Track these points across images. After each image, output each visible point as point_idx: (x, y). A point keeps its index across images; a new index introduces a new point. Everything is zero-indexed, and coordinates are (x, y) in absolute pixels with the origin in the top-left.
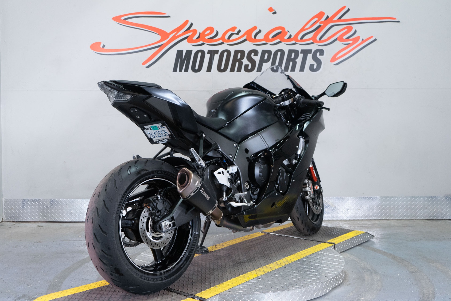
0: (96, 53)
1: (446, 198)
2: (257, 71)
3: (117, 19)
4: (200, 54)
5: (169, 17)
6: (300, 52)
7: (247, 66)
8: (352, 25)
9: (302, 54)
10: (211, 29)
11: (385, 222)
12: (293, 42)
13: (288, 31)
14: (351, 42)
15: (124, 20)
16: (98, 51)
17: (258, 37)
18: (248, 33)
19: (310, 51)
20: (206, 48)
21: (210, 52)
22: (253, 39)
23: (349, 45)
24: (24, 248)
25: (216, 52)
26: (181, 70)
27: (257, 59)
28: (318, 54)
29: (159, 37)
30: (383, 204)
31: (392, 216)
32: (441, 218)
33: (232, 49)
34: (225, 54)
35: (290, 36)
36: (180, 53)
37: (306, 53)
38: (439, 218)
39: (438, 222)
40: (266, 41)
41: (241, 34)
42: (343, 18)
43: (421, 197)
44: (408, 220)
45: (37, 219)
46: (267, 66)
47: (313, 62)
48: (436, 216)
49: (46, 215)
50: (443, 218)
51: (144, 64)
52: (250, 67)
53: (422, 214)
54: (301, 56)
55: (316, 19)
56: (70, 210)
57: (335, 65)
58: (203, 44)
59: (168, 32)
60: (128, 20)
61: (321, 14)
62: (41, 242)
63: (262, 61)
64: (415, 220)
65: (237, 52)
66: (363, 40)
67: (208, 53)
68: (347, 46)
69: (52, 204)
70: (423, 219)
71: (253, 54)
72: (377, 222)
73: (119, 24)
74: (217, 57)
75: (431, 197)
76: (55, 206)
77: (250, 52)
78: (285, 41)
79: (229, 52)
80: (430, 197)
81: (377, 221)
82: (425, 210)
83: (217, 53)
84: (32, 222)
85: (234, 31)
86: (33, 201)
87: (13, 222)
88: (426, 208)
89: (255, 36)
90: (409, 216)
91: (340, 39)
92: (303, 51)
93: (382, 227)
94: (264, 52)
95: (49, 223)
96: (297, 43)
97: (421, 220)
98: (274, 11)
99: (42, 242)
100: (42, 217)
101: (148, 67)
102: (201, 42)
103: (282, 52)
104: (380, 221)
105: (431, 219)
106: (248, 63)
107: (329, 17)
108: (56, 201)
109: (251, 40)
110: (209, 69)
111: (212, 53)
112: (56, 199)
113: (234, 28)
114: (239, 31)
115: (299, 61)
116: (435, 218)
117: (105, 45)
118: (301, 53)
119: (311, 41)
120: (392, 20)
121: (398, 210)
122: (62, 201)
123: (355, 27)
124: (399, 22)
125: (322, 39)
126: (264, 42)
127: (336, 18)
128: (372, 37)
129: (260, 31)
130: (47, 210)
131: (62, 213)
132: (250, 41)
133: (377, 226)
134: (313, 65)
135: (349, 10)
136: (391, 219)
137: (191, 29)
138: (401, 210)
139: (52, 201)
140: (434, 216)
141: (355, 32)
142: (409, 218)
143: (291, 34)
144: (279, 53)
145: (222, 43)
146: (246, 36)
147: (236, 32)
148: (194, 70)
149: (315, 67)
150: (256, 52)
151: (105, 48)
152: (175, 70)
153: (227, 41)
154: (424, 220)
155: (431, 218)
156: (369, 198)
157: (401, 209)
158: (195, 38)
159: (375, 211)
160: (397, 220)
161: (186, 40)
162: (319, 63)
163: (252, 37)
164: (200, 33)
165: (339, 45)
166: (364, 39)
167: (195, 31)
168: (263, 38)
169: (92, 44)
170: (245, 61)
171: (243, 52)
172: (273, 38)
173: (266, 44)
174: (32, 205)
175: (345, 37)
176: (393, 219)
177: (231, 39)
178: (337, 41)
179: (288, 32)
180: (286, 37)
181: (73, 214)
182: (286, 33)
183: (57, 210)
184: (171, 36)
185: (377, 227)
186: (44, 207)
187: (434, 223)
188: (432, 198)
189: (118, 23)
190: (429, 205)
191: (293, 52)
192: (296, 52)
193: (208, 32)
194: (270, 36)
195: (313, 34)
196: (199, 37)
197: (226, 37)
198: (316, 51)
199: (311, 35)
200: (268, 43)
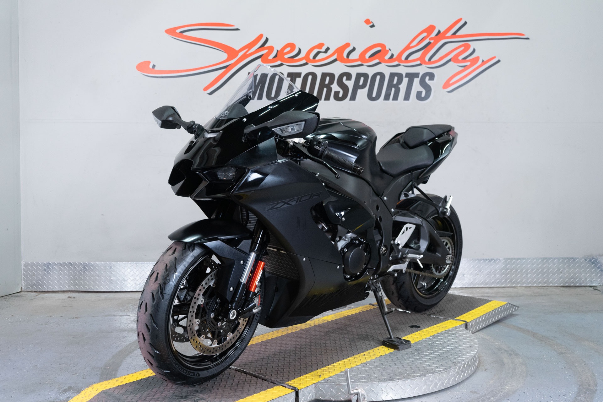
0: (144, 75)
1: (586, 260)
2: (351, 99)
3: (171, 32)
5: (238, 29)
6: (404, 75)
7: (337, 93)
8: (469, 43)
9: (407, 79)
10: (292, 46)
11: (511, 290)
12: (396, 63)
13: (390, 50)
14: (468, 64)
15: (181, 34)
16: (146, 73)
17: (351, 57)
18: (340, 50)
19: (417, 75)
20: (285, 70)
21: (290, 75)
22: (345, 59)
23: (466, 67)
24: (56, 326)
25: (299, 75)
27: (350, 84)
28: (427, 78)
29: (224, 56)
30: (507, 267)
31: (518, 283)
32: (580, 285)
33: (319, 72)
34: (310, 77)
35: (392, 55)
37: (411, 77)
38: (578, 285)
39: (577, 290)
40: (361, 62)
41: (330, 52)
42: (459, 34)
43: (555, 259)
44: (539, 287)
45: (67, 288)
46: (362, 93)
47: (421, 89)
48: (573, 283)
49: (79, 283)
50: (582, 285)
51: (205, 89)
52: (341, 95)
53: (556, 280)
54: (405, 81)
55: (425, 34)
56: (110, 277)
57: (449, 92)
58: (281, 65)
59: (237, 49)
60: (185, 34)
61: (431, 28)
62: (77, 318)
63: (357, 87)
64: (547, 287)
65: (324, 75)
66: (483, 61)
68: (463, 69)
69: (87, 269)
70: (557, 286)
71: (345, 78)
72: (501, 290)
73: (174, 38)
74: (299, 82)
75: (568, 258)
76: (90, 271)
77: (341, 76)
78: (386, 61)
79: (314, 75)
80: (565, 259)
81: (500, 288)
82: (560, 275)
83: (300, 77)
84: (59, 292)
85: (321, 48)
86: (61, 265)
87: (35, 291)
88: (561, 272)
89: (348, 56)
90: (540, 283)
91: (455, 59)
92: (408, 75)
93: (508, 296)
94: (359, 75)
95: (82, 293)
96: (401, 64)
97: (555, 288)
98: (372, 24)
99: (79, 318)
100: (73, 285)
101: (211, 94)
102: (279, 62)
103: (382, 75)
104: (504, 288)
105: (567, 286)
106: (338, 89)
107: (442, 32)
108: (92, 265)
109: (343, 61)
111: (293, 76)
112: (92, 263)
113: (321, 45)
114: (328, 49)
115: (403, 87)
116: (572, 285)
117: (155, 64)
118: (406, 77)
119: (419, 62)
120: (519, 37)
121: (527, 274)
122: (100, 265)
123: (473, 45)
124: (528, 39)
125: (433, 60)
126: (359, 63)
127: (449, 34)
128: (494, 57)
129: (354, 49)
130: (79, 277)
131: (100, 280)
132: (342, 61)
133: (502, 295)
134: (421, 92)
135: (465, 23)
136: (518, 287)
137: (267, 45)
138: (530, 275)
139: (87, 265)
140: (565, 282)
141: (474, 51)
142: (540, 285)
143: (393, 53)
144: (378, 77)
145: (306, 64)
146: (336, 55)
147: (323, 49)
149: (423, 95)
150: (349, 76)
151: (156, 68)
153: (311, 62)
154: (559, 287)
155: (567, 285)
156: (491, 260)
157: (531, 273)
158: (271, 57)
159: (498, 276)
160: (526, 287)
161: (260, 60)
162: (428, 89)
163: (343, 57)
164: (278, 51)
165: (453, 67)
166: (485, 60)
167: (271, 49)
168: (357, 57)
169: (139, 64)
170: (335, 87)
171: (332, 76)
172: (371, 58)
173: (361, 65)
174: (61, 270)
175: (461, 58)
176: (520, 287)
177: (317, 58)
178: (451, 63)
179: (390, 51)
180: (387, 57)
181: (113, 281)
182: (387, 52)
183: (93, 277)
184: (241, 54)
185: (502, 297)
186: (76, 273)
187: (572, 290)
188: (569, 260)
189: (172, 36)
190: (565, 269)
191: (396, 76)
192: (400, 76)
193: (288, 49)
194: (367, 56)
195: (420, 53)
196: (276, 56)
197: (311, 56)
198: (425, 75)
199: (418, 55)
200: (364, 64)
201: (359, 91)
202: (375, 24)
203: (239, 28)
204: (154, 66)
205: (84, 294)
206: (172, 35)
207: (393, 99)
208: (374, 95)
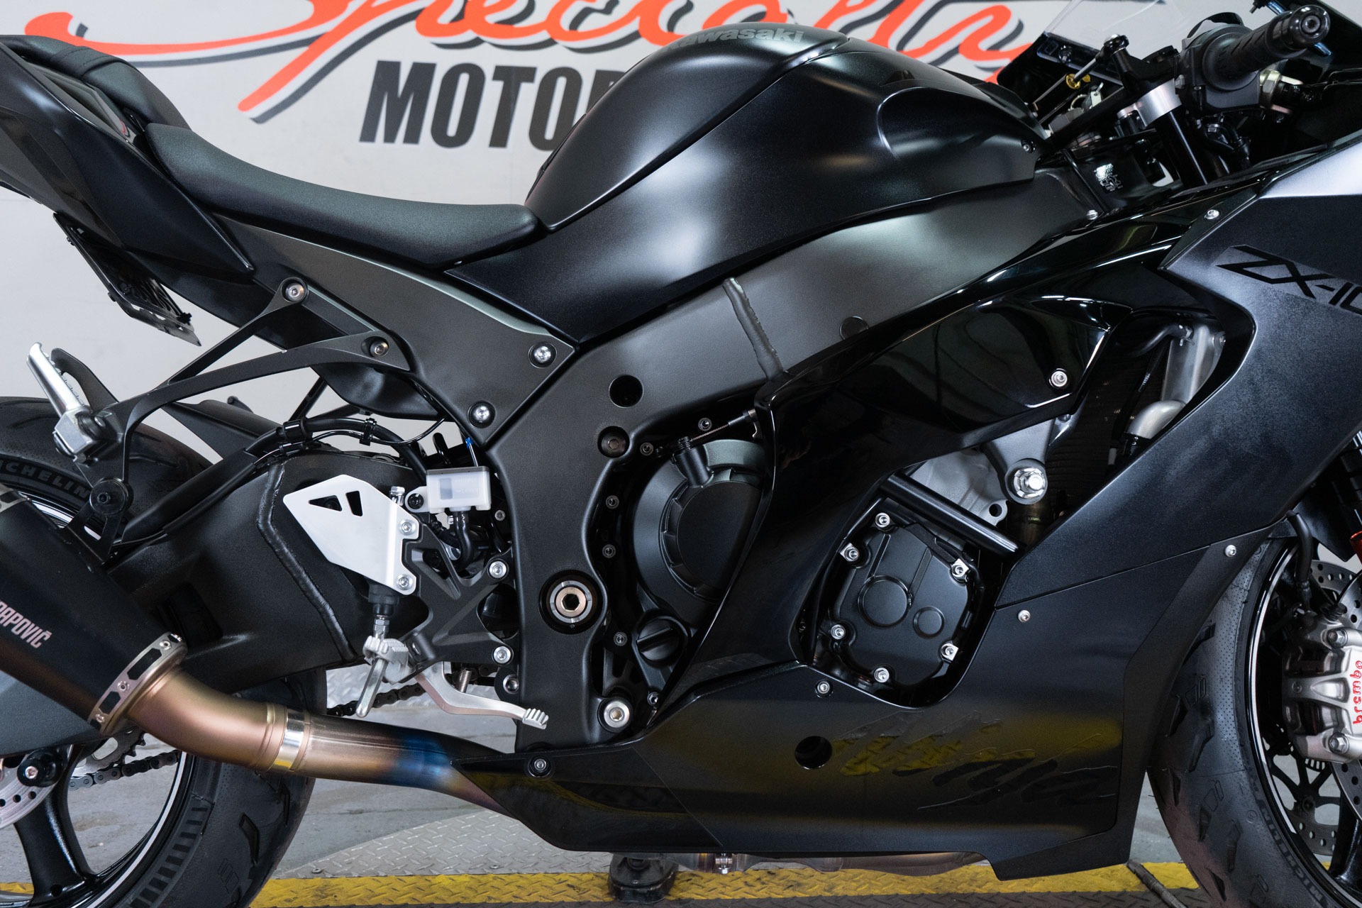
4: (464, 79)
8: (1008, 5)
13: (790, 13)
14: (1003, 62)
17: (681, 29)
18: (648, 9)
20: (488, 58)
21: (501, 73)
22: (663, 33)
23: (995, 72)
25: (528, 74)
26: (390, 137)
29: (305, 10)
34: (561, 83)
36: (387, 71)
41: (619, 12)
51: (245, 105)
58: (475, 42)
65: (602, 78)
67: (496, 77)
74: (528, 94)
79: (573, 78)
83: (531, 80)
89: (672, 24)
91: (967, 48)
101: (261, 120)
102: (469, 35)
109: (656, 38)
110: (500, 138)
111: (512, 78)
114: (613, 3)
117: (86, 24)
125: (909, 47)
129: (689, 8)
132: (652, 40)
141: (1020, 28)
143: (797, 23)
145: (549, 43)
146: (637, 20)
147: (600, 4)
148: (440, 136)
151: (88, 37)
152: (368, 134)
153: (566, 37)
158: (445, 19)
161: (412, 25)
163: (659, 27)
168: (696, 30)
169: (33, 21)
175: (984, 45)
177: (585, 27)
178: (958, 58)
179: (788, 17)
182: (782, 19)
195: (875, 26)
196: (460, 16)
197: (565, 21)
204: (82, 30)
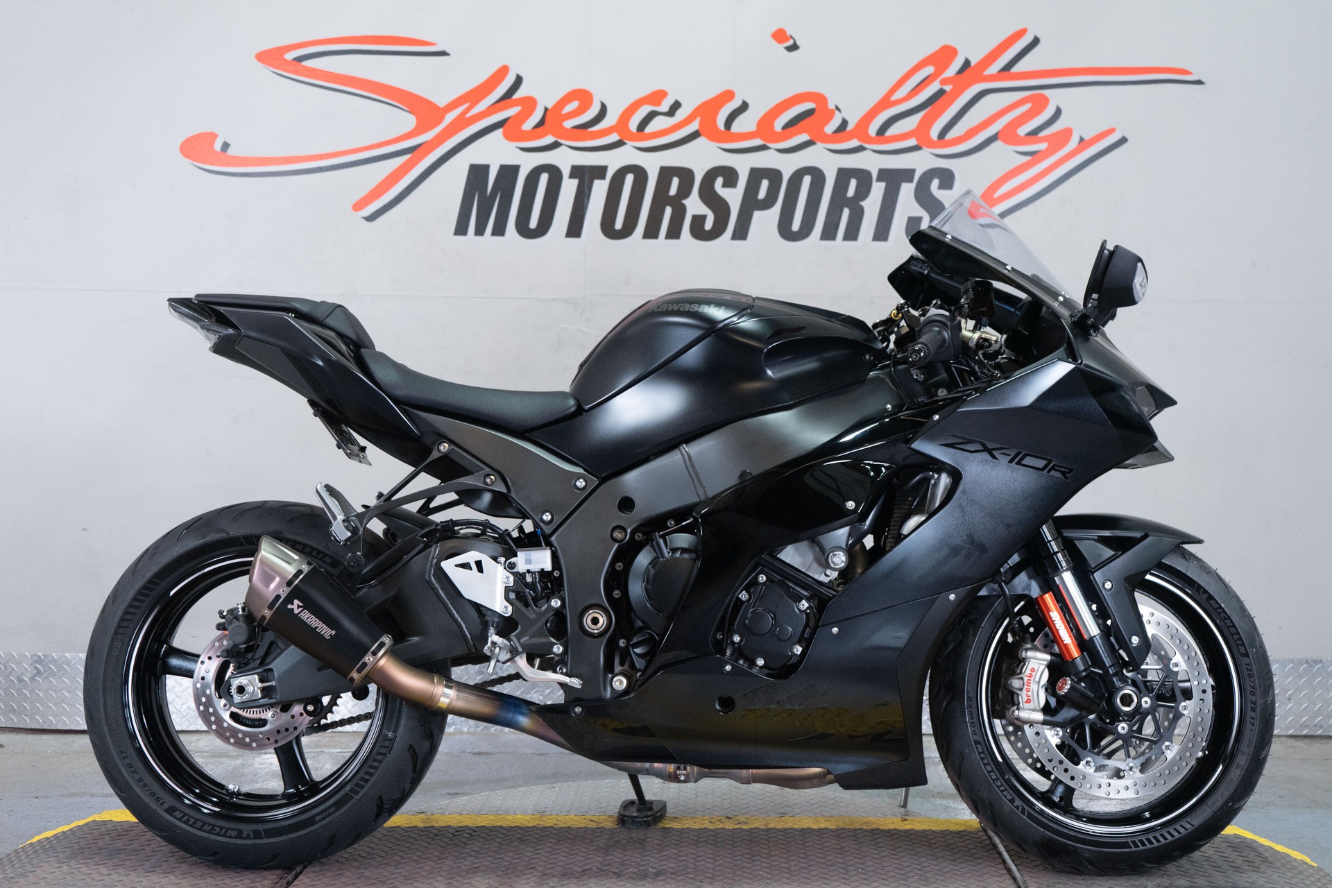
2: (734, 237)
3: (271, 58)
4: (544, 178)
5: (443, 53)
6: (875, 175)
7: (698, 221)
8: (1046, 92)
9: (883, 185)
10: (583, 97)
12: (854, 143)
13: (838, 108)
14: (1042, 146)
15: (296, 63)
16: (205, 163)
17: (739, 126)
18: (707, 109)
19: (907, 175)
20: (565, 159)
21: (577, 171)
22: (722, 131)
23: (1036, 156)
25: (600, 172)
26: (480, 231)
27: (733, 197)
28: (935, 183)
29: (408, 121)
33: (653, 164)
34: (630, 178)
35: (844, 123)
36: (477, 173)
37: (893, 179)
40: (763, 139)
41: (681, 115)
42: (1018, 68)
46: (765, 221)
47: (918, 211)
48: (1321, 727)
49: (17, 707)
51: (358, 207)
52: (708, 225)
54: (878, 189)
55: (929, 70)
58: (555, 145)
59: (442, 103)
60: (306, 63)
61: (944, 55)
63: (751, 204)
65: (666, 173)
66: (1082, 139)
67: (572, 176)
68: (1030, 160)
69: (39, 672)
71: (719, 181)
73: (277, 74)
74: (600, 189)
75: (1307, 662)
76: (48, 677)
77: (711, 175)
78: (826, 139)
79: (640, 173)
80: (1300, 662)
82: (1287, 705)
83: (603, 177)
85: (659, 104)
88: (1290, 699)
89: (729, 123)
91: (1006, 135)
92: (884, 174)
94: (756, 175)
95: (27, 734)
96: (866, 145)
98: (791, 42)
100: (3, 714)
101: (371, 218)
102: (549, 139)
103: (818, 176)
105: (1305, 737)
106: (702, 209)
107: (973, 63)
108: (54, 661)
109: (715, 136)
110: (575, 229)
111: (586, 175)
112: (54, 654)
113: (659, 96)
114: (676, 106)
115: (872, 205)
116: (1319, 732)
117: (229, 142)
118: (879, 180)
119: (912, 142)
120: (1178, 77)
122: (73, 662)
123: (1056, 98)
124: (1199, 82)
125: (950, 136)
126: (757, 142)
127: (994, 69)
128: (1112, 131)
129: (744, 107)
130: (19, 691)
132: (711, 138)
134: (919, 219)
135: (1036, 42)
137: (518, 95)
139: (39, 660)
140: (1315, 726)
141: (1058, 112)
143: (847, 118)
144: (807, 180)
145: (619, 144)
146: (697, 121)
147: (665, 106)
148: (524, 230)
149: (924, 226)
150: (730, 176)
151: (230, 152)
152: (461, 229)
153: (634, 138)
154: (1284, 739)
155: (1305, 732)
158: (528, 125)
161: (500, 132)
162: (938, 211)
163: (717, 126)
164: (546, 109)
165: (1002, 157)
166: (1086, 138)
167: (530, 103)
168: (753, 128)
169: (187, 140)
170: (694, 205)
171: (686, 175)
172: (787, 130)
173: (763, 148)
175: (1023, 131)
177: (649, 129)
178: (998, 144)
179: (837, 112)
180: (830, 128)
182: (830, 115)
183: (55, 692)
184: (450, 117)
186: (12, 681)
187: (1317, 746)
188: (1311, 665)
189: (273, 70)
190: (1299, 690)
191: (854, 177)
192: (864, 178)
193: (573, 106)
194: (779, 124)
195: (917, 118)
196: (541, 123)
197: (633, 124)
198: (929, 175)
199: (911, 123)
200: (769, 145)
201: (758, 216)
202: (799, 43)
203: (447, 51)
204: (226, 146)
205: (31, 738)
206: (273, 67)
207: (846, 238)
208: (796, 226)
